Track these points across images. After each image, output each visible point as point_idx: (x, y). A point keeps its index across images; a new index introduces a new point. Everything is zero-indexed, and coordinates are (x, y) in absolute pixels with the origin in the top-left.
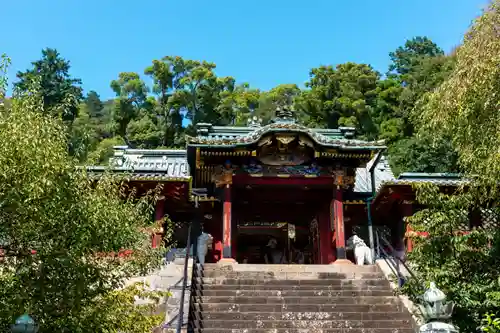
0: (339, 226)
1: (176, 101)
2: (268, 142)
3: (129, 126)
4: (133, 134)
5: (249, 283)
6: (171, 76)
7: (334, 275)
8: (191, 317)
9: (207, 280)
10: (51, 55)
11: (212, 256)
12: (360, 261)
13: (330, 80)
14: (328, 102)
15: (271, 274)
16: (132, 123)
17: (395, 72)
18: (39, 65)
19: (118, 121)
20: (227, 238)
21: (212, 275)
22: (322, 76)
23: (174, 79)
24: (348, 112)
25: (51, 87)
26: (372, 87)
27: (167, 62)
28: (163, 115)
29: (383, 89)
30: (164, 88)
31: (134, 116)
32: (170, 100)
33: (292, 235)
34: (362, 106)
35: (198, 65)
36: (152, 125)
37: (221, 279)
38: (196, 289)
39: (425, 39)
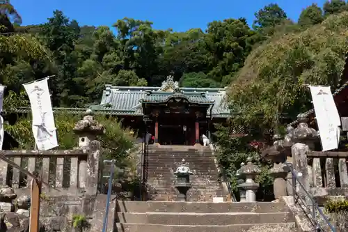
0: (197, 132)
1: (130, 44)
2: (172, 101)
3: (104, 57)
4: (107, 62)
5: (164, 152)
6: (127, 29)
7: (194, 150)
8: (144, 163)
9: (149, 151)
10: (58, 14)
11: (151, 142)
12: (205, 145)
13: (219, 31)
14: (217, 43)
15: (171, 149)
16: (105, 56)
17: (257, 24)
18: (52, 20)
19: (97, 54)
20: (156, 135)
21: (151, 149)
22: (214, 27)
23: (129, 31)
24: (229, 49)
25: (59, 34)
26: (243, 34)
27: (126, 21)
28: (123, 51)
29: (249, 36)
30: (124, 36)
31: (107, 51)
32: (127, 43)
33: (185, 129)
34: (236, 46)
35: (143, 23)
36: (117, 57)
37: (154, 151)
38: (146, 154)
39: (276, 5)
